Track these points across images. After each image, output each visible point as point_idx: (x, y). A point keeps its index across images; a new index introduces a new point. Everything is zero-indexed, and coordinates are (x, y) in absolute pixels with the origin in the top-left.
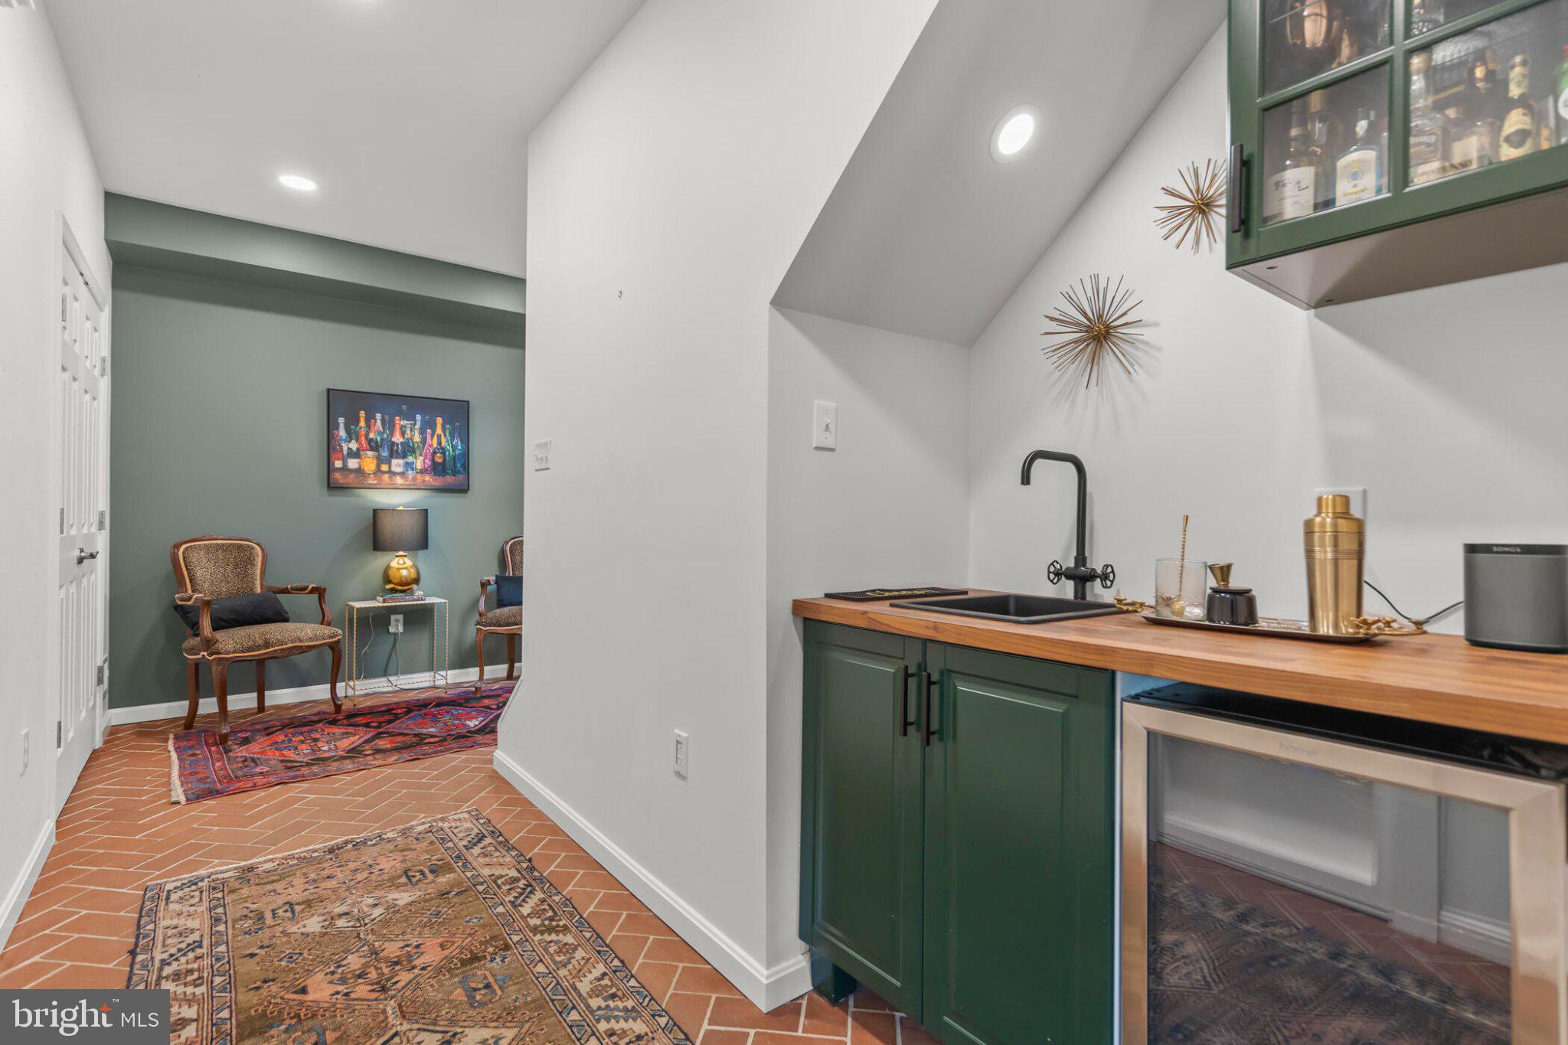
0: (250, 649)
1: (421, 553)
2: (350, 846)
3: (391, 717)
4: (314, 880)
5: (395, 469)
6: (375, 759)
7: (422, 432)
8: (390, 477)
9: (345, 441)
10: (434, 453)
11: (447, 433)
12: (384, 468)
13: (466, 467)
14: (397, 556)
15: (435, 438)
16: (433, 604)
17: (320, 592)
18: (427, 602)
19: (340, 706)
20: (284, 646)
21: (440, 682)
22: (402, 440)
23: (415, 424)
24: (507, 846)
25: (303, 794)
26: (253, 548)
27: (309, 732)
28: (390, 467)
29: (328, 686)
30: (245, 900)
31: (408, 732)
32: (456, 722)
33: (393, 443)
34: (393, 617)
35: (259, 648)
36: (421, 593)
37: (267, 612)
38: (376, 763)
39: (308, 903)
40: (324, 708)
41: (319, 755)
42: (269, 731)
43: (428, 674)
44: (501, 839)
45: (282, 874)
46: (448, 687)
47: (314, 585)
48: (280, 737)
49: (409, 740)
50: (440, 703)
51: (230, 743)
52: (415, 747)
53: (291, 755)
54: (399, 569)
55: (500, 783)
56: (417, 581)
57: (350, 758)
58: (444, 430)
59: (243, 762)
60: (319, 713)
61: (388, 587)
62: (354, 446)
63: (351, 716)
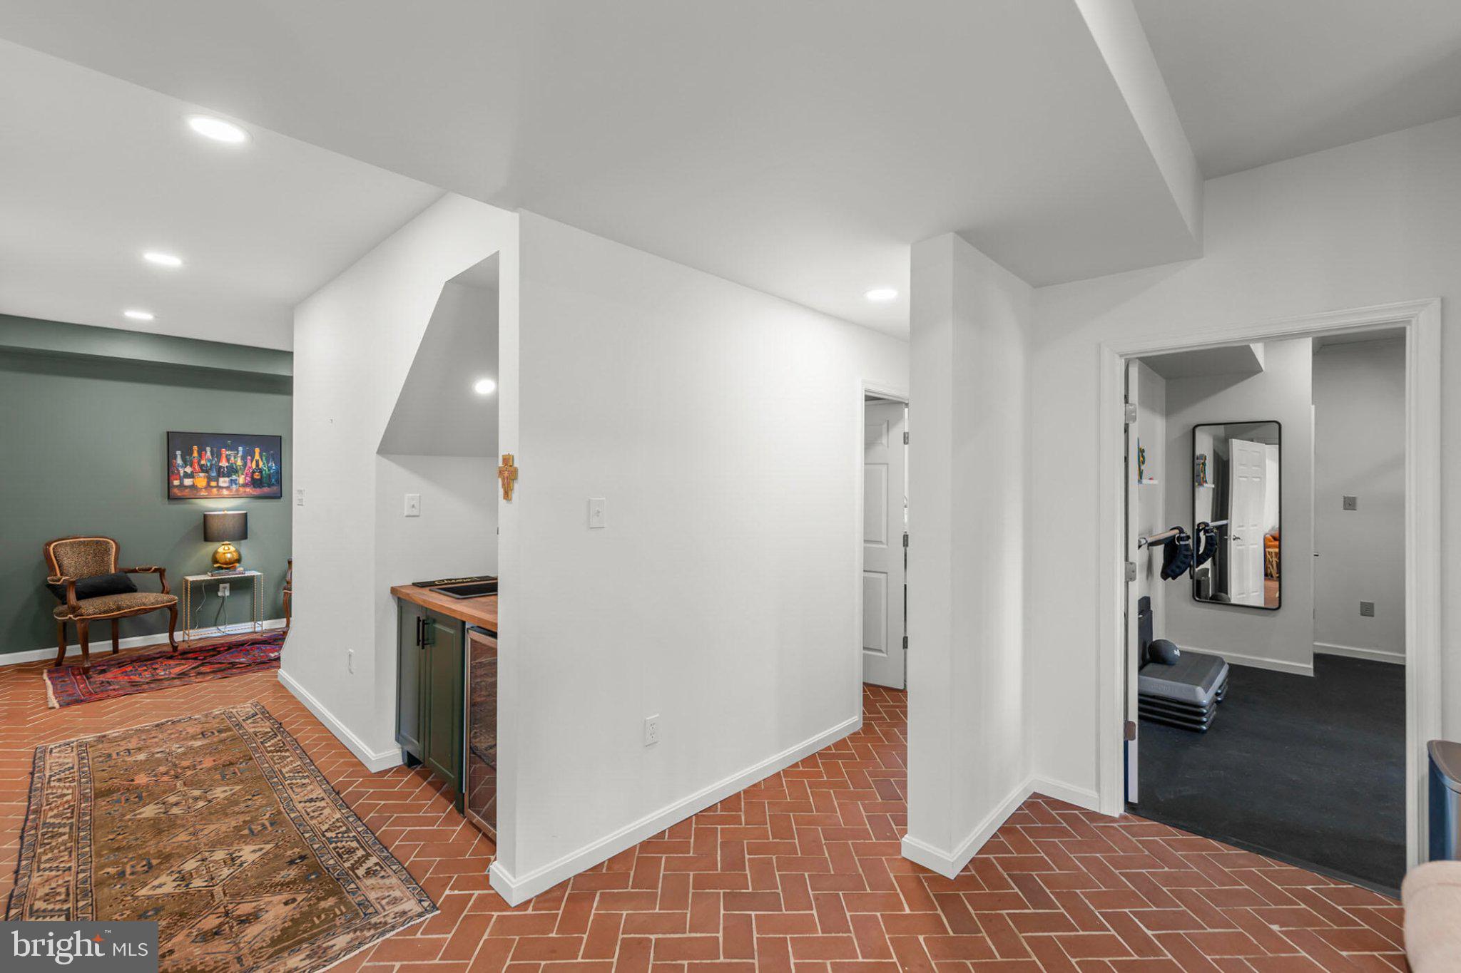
0: (105, 612)
1: (243, 542)
2: (170, 723)
3: (215, 653)
4: (144, 739)
5: (221, 484)
6: (196, 678)
7: (244, 458)
8: (218, 491)
9: (182, 467)
10: (254, 472)
11: (264, 458)
12: (213, 484)
13: (279, 482)
14: (223, 545)
15: (254, 462)
16: (253, 577)
17: (161, 572)
18: (246, 575)
19: (177, 647)
20: (132, 609)
21: (259, 629)
22: (227, 464)
23: (238, 453)
24: (270, 718)
25: (144, 699)
26: (108, 543)
27: (152, 664)
28: (218, 484)
29: (168, 634)
30: (101, 749)
31: (225, 661)
32: (262, 654)
33: (220, 467)
34: (221, 586)
35: (113, 611)
36: (242, 569)
37: (121, 585)
38: (197, 680)
39: (140, 749)
40: (165, 649)
41: (156, 677)
42: (120, 665)
43: (249, 623)
44: (267, 715)
45: (125, 737)
46: (263, 632)
47: (156, 567)
48: (129, 669)
49: (223, 666)
50: (255, 643)
51: (91, 673)
52: (228, 670)
53: (136, 678)
54: (224, 553)
55: (280, 688)
56: (239, 561)
57: (178, 678)
58: (261, 456)
59: (101, 684)
60: (160, 652)
61: (216, 565)
62: (189, 470)
63: (184, 653)
